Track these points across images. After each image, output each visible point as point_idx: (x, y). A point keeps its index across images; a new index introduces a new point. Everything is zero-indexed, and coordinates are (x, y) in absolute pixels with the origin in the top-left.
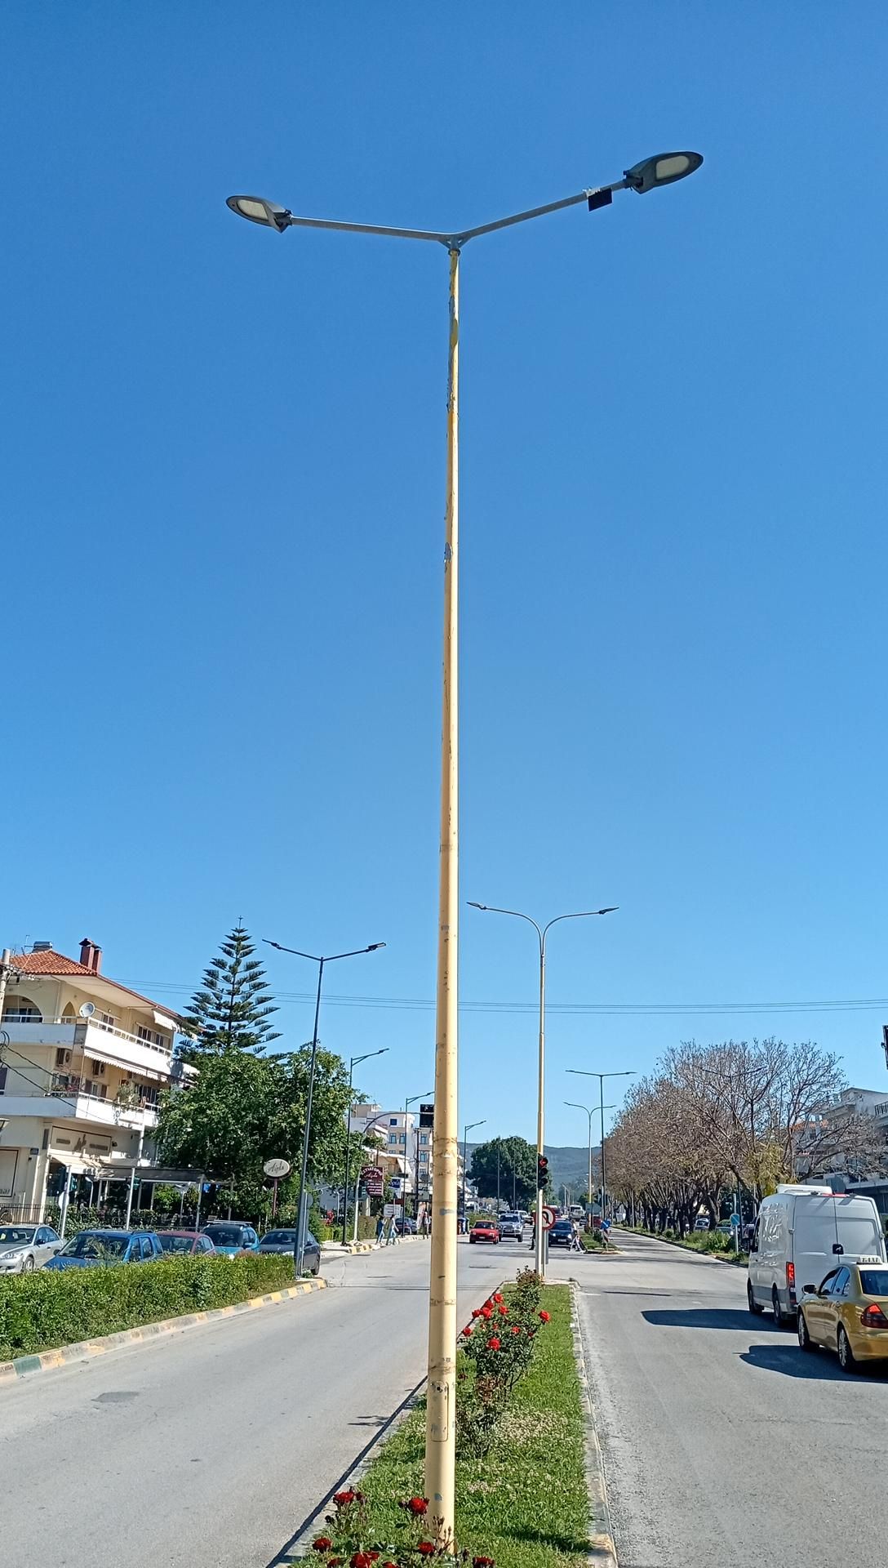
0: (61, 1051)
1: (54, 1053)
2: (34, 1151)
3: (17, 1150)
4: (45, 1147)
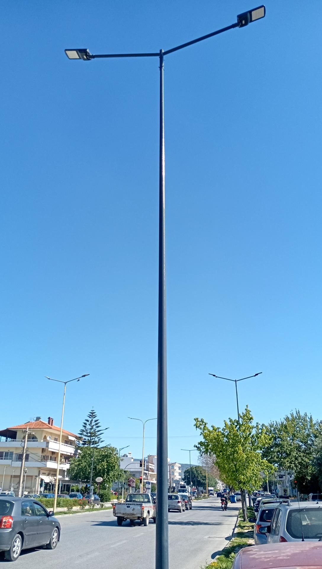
0: (43, 449)
1: (41, 450)
2: (36, 476)
3: (32, 476)
4: (39, 475)
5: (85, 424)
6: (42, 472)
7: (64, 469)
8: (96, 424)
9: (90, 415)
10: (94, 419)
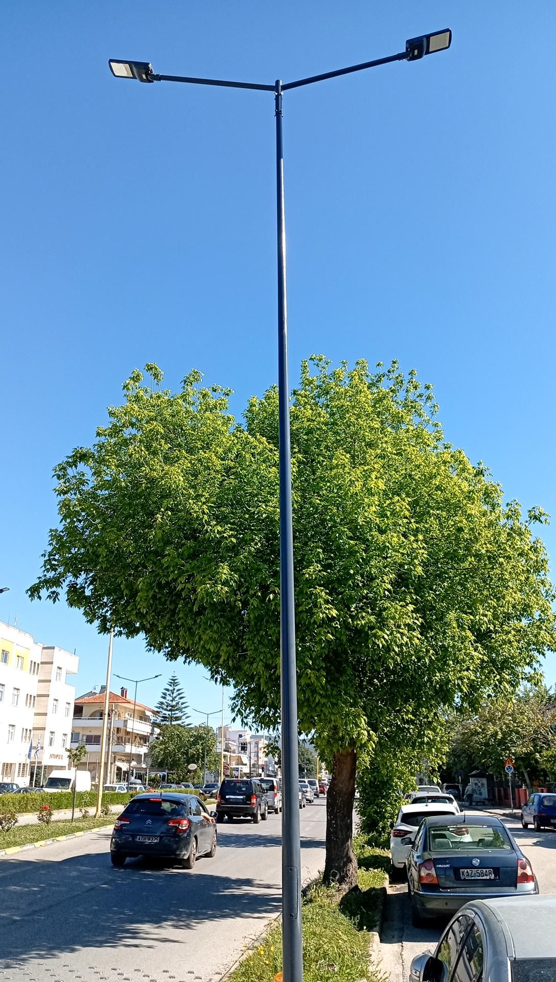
0: (118, 729)
1: (116, 730)
2: (112, 763)
4: (115, 762)
5: (165, 694)
6: (118, 757)
7: (141, 753)
8: (179, 694)
9: (171, 683)
10: (177, 688)
